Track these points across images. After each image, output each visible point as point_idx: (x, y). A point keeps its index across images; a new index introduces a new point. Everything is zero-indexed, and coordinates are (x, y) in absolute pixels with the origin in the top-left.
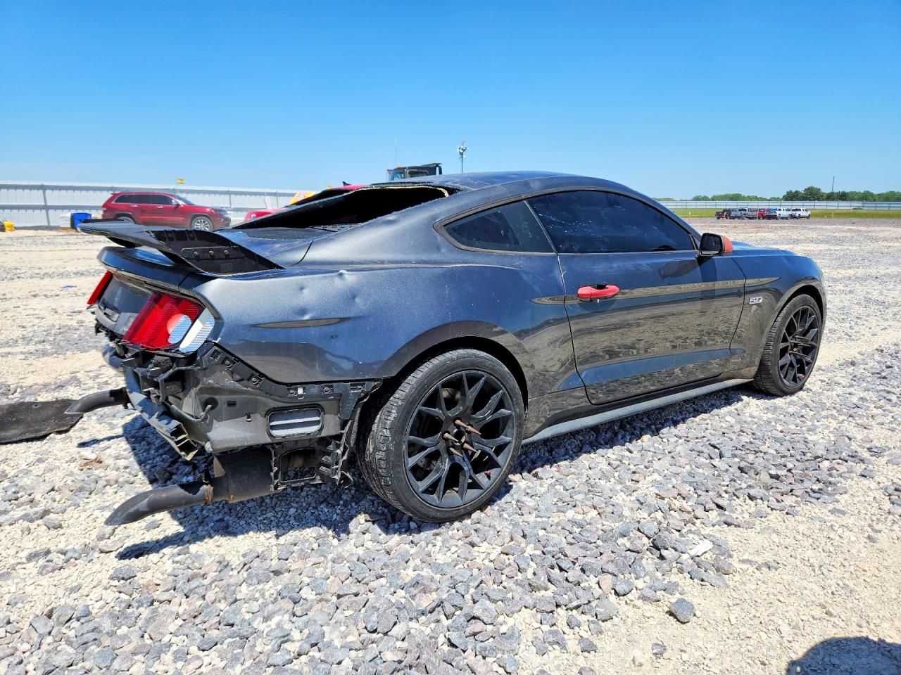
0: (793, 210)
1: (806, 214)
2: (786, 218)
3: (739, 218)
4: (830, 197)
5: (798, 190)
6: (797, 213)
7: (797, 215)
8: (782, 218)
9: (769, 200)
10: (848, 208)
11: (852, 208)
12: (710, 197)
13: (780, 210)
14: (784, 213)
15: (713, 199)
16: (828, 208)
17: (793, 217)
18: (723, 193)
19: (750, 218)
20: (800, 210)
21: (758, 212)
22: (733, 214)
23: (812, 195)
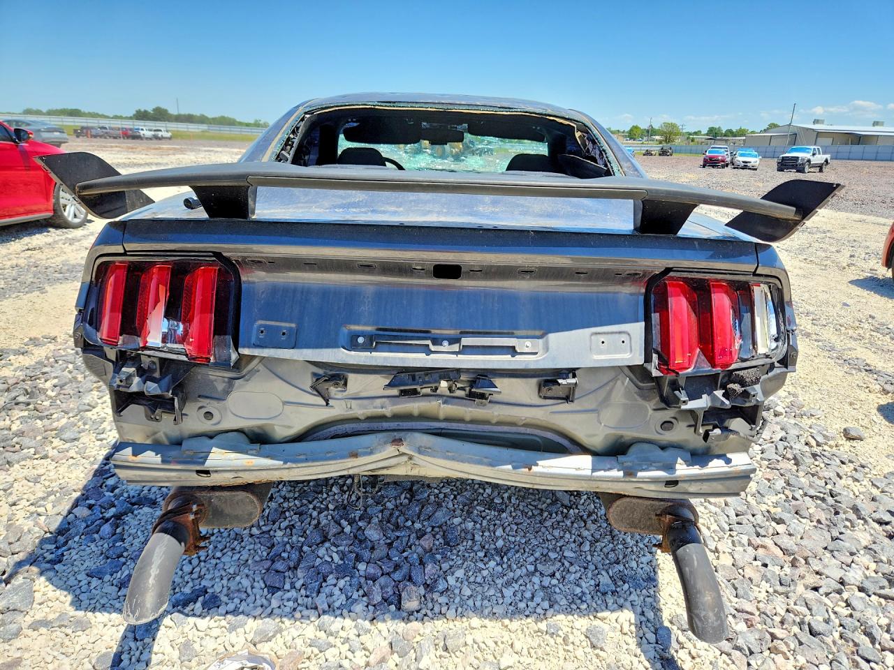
0: (155, 131)
1: (169, 135)
2: (151, 139)
3: (101, 136)
4: (179, 119)
5: (147, 109)
6: (160, 134)
7: (160, 136)
8: (147, 138)
9: (112, 118)
10: (197, 130)
11: (200, 130)
12: (44, 111)
13: (142, 130)
14: (149, 134)
15: (50, 113)
16: (180, 129)
17: (156, 137)
18: (60, 107)
19: (115, 138)
20: (160, 131)
21: (121, 132)
22: (94, 132)
23: (160, 115)
